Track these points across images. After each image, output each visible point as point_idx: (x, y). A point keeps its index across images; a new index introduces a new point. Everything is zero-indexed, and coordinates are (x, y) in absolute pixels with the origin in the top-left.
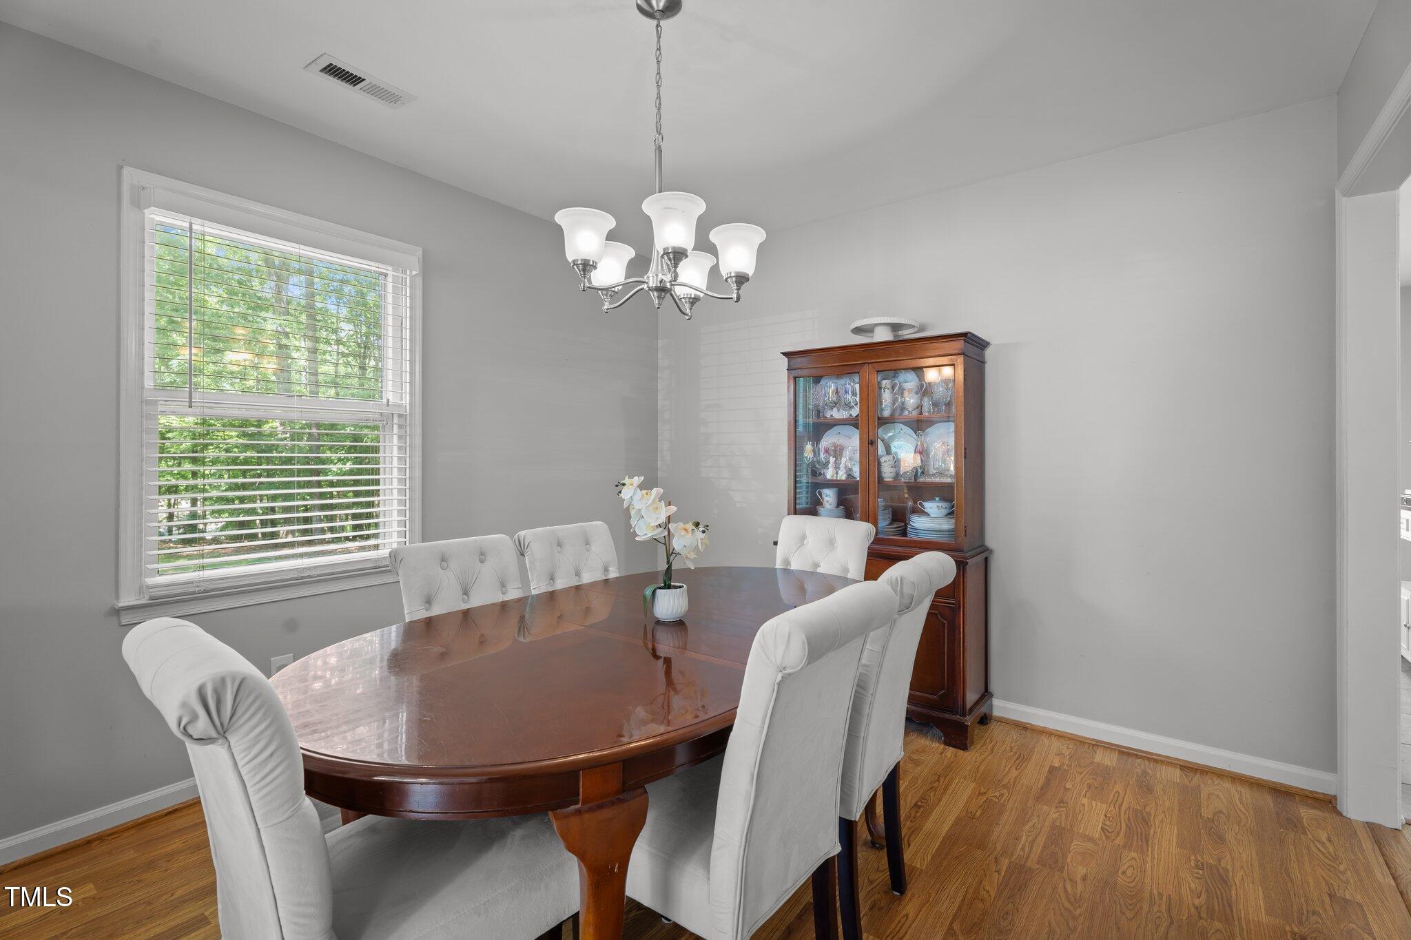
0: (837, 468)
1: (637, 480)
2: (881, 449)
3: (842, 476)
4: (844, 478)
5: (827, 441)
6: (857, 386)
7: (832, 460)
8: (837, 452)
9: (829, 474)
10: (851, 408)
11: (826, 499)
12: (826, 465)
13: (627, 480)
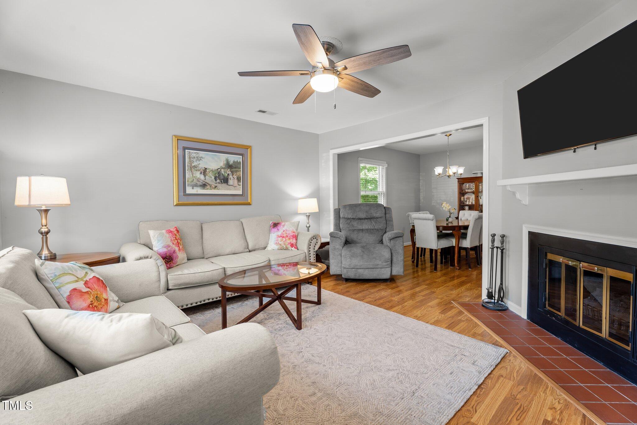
0: (469, 202)
1: (445, 203)
2: (479, 198)
3: (470, 203)
4: (471, 204)
5: (466, 196)
6: (474, 185)
7: (468, 200)
8: (468, 198)
9: (467, 203)
10: (472, 189)
11: (466, 208)
12: (466, 201)
13: (443, 203)
